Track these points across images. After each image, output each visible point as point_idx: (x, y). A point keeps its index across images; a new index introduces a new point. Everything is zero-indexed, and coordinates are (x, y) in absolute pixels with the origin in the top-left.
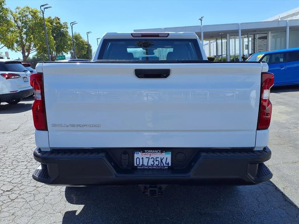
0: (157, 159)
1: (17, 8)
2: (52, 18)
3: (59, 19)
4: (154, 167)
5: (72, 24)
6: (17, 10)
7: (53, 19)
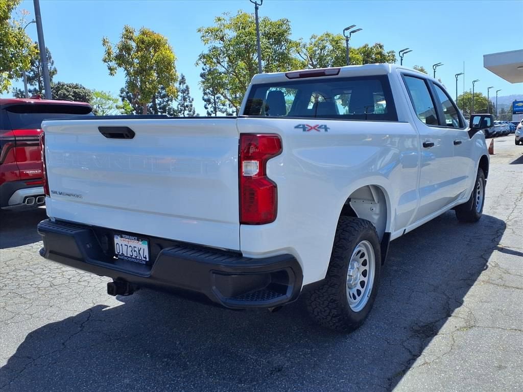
0: (135, 249)
1: (313, 37)
2: (370, 46)
3: (381, 47)
4: (132, 260)
5: (403, 52)
6: (313, 40)
7: (371, 48)
